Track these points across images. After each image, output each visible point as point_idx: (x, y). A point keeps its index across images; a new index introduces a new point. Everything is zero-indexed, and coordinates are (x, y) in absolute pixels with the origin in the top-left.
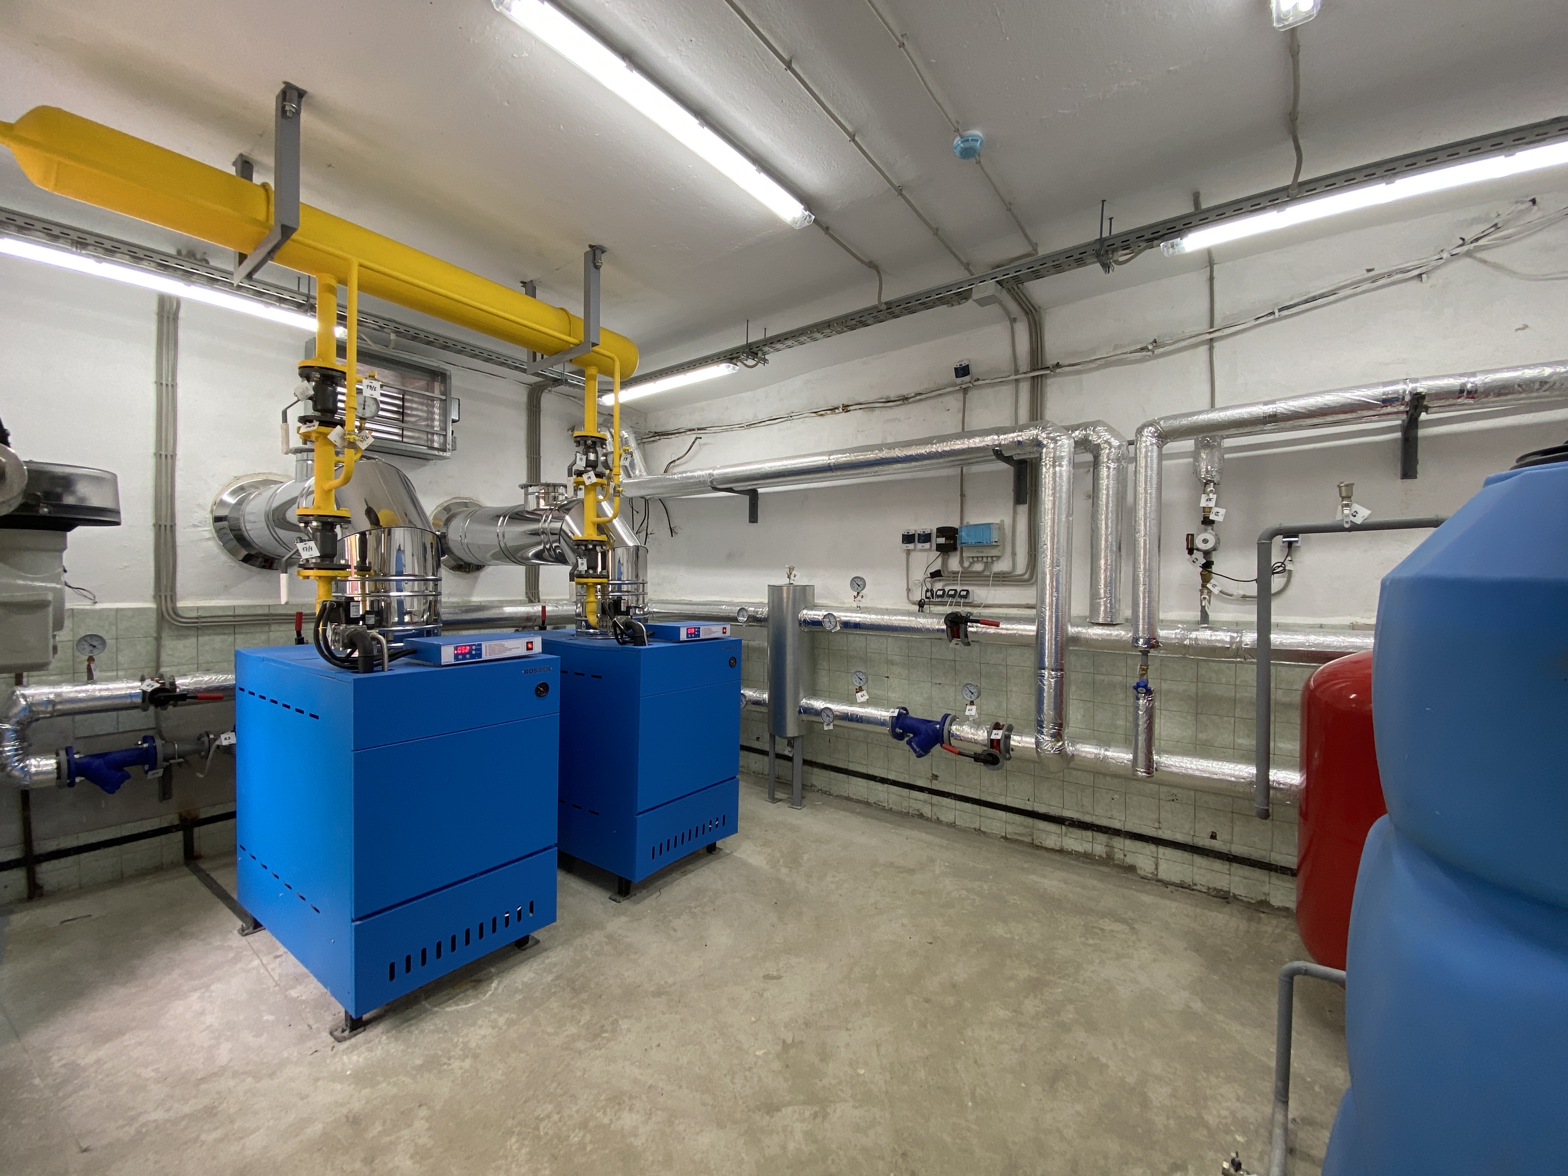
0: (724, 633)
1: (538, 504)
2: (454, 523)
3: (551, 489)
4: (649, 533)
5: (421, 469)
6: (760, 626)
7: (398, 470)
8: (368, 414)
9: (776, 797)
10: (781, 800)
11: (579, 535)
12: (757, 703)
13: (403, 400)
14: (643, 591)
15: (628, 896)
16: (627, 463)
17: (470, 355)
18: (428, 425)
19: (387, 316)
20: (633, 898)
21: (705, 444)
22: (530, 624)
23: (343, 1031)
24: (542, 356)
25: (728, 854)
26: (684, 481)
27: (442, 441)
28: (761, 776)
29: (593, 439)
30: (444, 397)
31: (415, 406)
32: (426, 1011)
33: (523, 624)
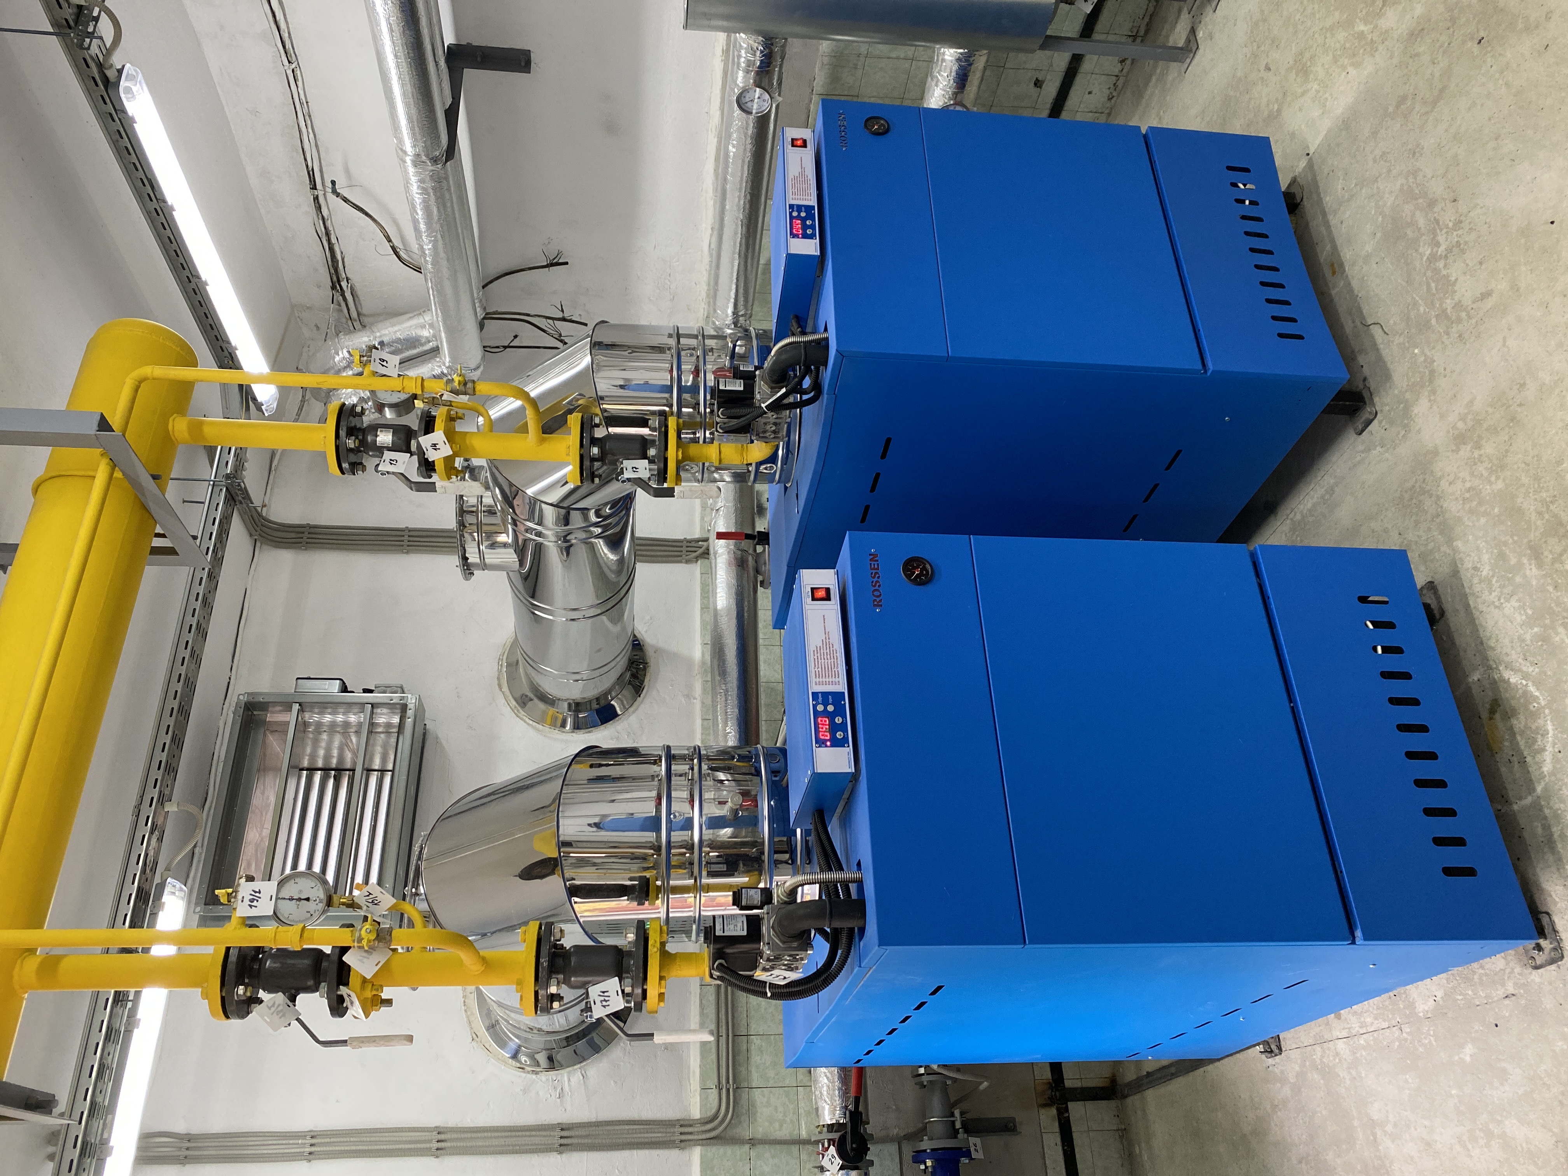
0: (804, 144)
1: (505, 545)
2: (549, 687)
3: (470, 519)
4: (560, 315)
5: (444, 742)
6: (783, 58)
7: (442, 819)
8: (319, 893)
9: (1181, 43)
10: (1193, 31)
11: (570, 470)
12: (962, 79)
13: (311, 770)
14: (696, 337)
15: (1366, 394)
16: (394, 360)
17: (193, 666)
18: (357, 733)
19: (129, 818)
20: (1372, 384)
21: (347, 171)
22: (751, 561)
23: (1539, 948)
24: (158, 535)
25: (1310, 165)
26: (437, 227)
27: (385, 711)
28: (1122, 80)
29: (343, 433)
30: (296, 707)
31: (321, 752)
32: (1537, 806)
33: (752, 573)
